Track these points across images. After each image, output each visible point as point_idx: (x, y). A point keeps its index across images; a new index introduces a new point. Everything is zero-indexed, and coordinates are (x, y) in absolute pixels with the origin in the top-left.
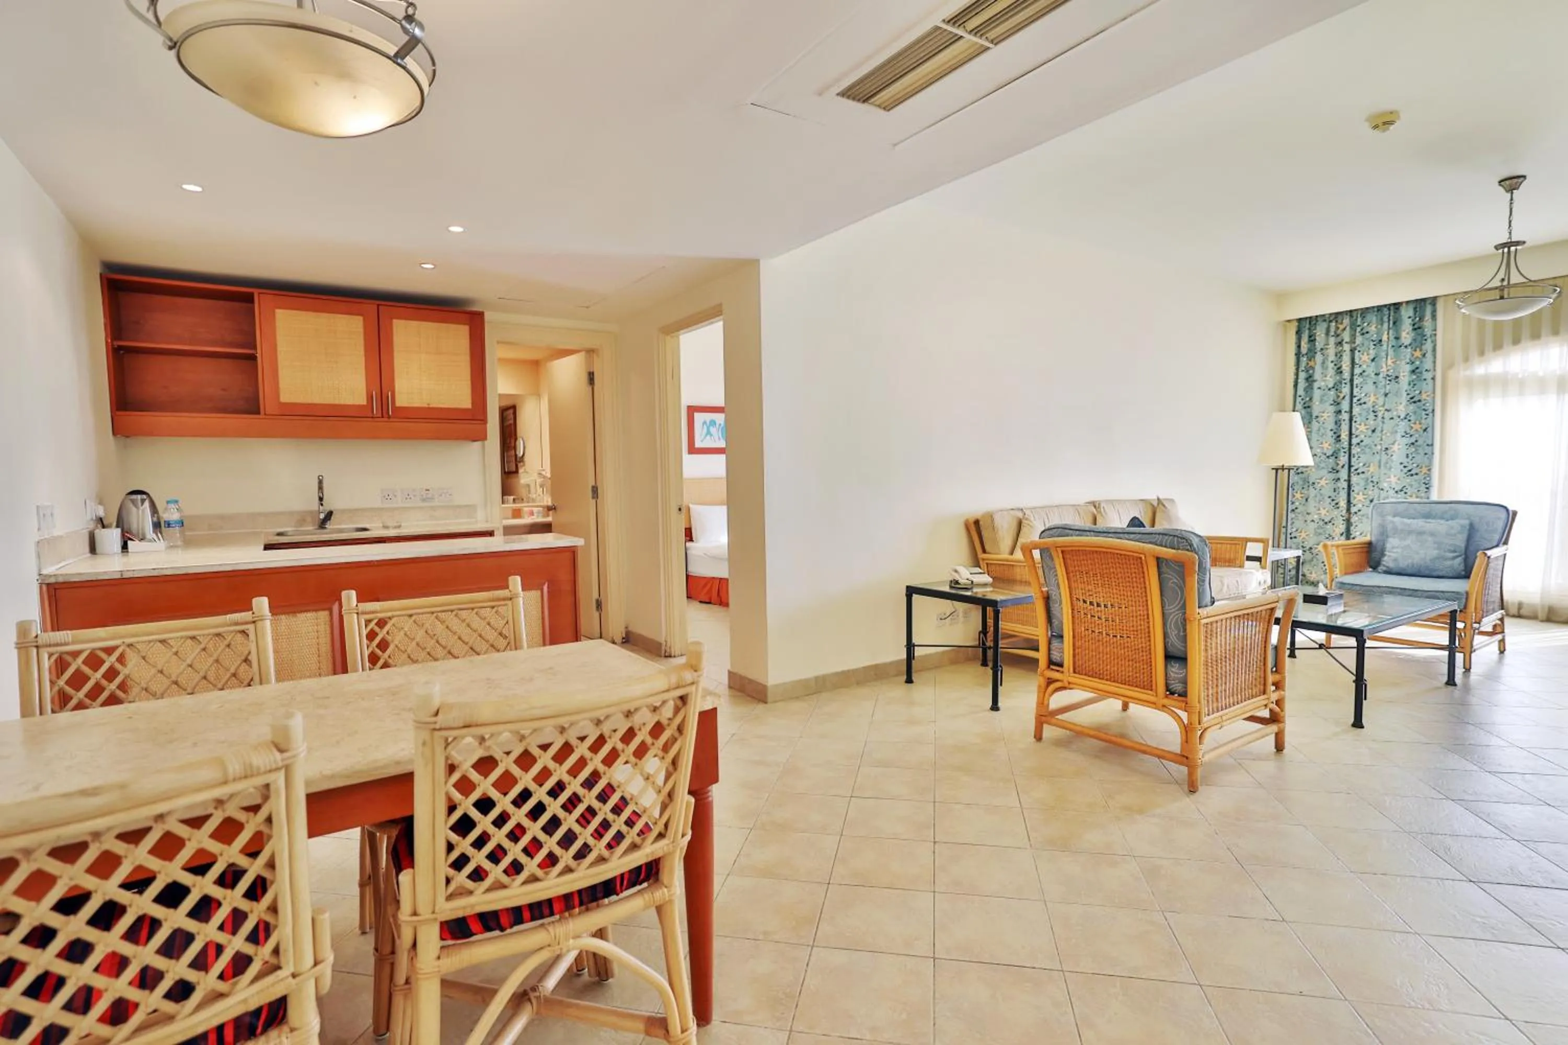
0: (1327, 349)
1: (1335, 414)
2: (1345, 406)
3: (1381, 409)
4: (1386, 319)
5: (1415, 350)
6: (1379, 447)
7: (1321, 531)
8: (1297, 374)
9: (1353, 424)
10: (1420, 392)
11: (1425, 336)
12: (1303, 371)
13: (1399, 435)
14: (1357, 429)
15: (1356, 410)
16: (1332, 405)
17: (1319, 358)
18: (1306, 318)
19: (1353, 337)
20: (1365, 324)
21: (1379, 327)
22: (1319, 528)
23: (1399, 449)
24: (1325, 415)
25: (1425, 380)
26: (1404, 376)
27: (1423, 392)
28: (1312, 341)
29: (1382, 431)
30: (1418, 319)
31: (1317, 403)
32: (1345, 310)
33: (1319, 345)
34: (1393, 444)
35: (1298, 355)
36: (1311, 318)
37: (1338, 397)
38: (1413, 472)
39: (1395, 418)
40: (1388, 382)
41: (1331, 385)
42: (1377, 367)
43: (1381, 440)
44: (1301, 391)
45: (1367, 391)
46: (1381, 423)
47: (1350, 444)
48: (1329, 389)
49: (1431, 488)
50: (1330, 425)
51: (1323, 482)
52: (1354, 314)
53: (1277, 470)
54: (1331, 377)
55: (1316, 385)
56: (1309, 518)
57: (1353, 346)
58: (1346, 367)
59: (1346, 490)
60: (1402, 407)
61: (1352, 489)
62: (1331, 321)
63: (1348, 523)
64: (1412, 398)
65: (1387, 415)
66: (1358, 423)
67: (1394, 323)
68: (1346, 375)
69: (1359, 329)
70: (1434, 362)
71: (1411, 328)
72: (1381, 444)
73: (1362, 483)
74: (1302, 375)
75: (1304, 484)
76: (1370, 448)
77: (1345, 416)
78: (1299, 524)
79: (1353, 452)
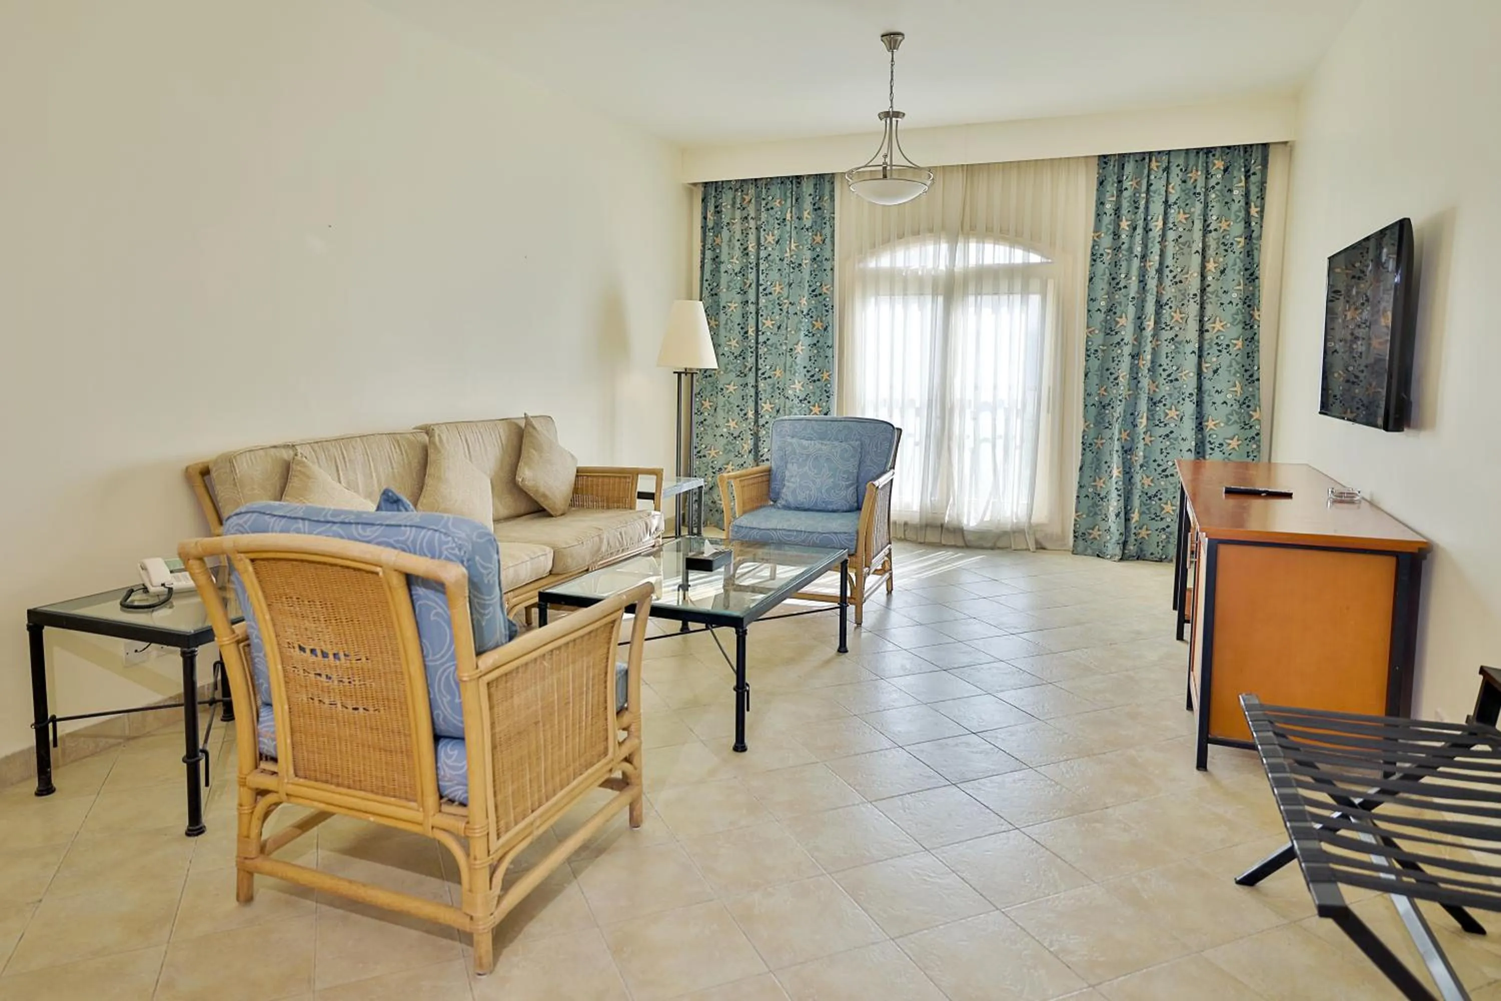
0: (733, 224)
1: (742, 305)
2: (752, 297)
3: (786, 301)
4: (789, 195)
5: (816, 235)
6: (784, 347)
7: (730, 447)
8: (703, 253)
9: (760, 318)
10: (821, 285)
11: (824, 218)
12: (709, 249)
13: (802, 333)
14: (764, 324)
15: (763, 301)
16: (739, 293)
17: (725, 233)
18: (712, 182)
19: (758, 211)
20: (770, 198)
21: (783, 202)
22: (729, 443)
23: (802, 349)
24: (733, 305)
25: (825, 270)
26: (806, 264)
27: (823, 285)
28: (718, 212)
29: (787, 328)
30: (818, 198)
31: (724, 290)
32: (751, 177)
33: (725, 219)
34: (797, 344)
35: (704, 228)
36: (716, 182)
37: (745, 284)
38: (815, 378)
39: (798, 313)
40: (792, 270)
41: (737, 270)
42: (781, 250)
43: (786, 339)
44: (707, 275)
45: (774, 281)
46: (785, 318)
47: (757, 343)
48: (736, 274)
49: (831, 396)
50: (738, 319)
51: (731, 388)
52: (759, 183)
53: (679, 374)
54: (737, 259)
55: (723, 268)
56: (718, 432)
57: (759, 223)
58: (752, 248)
59: (753, 398)
60: (804, 303)
61: (760, 396)
62: (736, 190)
63: (757, 438)
64: (813, 291)
65: (792, 310)
66: (764, 317)
67: (797, 200)
68: (752, 258)
69: (764, 203)
70: (833, 250)
71: (812, 207)
72: (786, 344)
73: (769, 390)
74: (709, 254)
75: (713, 390)
76: (776, 348)
77: (752, 308)
78: (708, 439)
79: (760, 352)
